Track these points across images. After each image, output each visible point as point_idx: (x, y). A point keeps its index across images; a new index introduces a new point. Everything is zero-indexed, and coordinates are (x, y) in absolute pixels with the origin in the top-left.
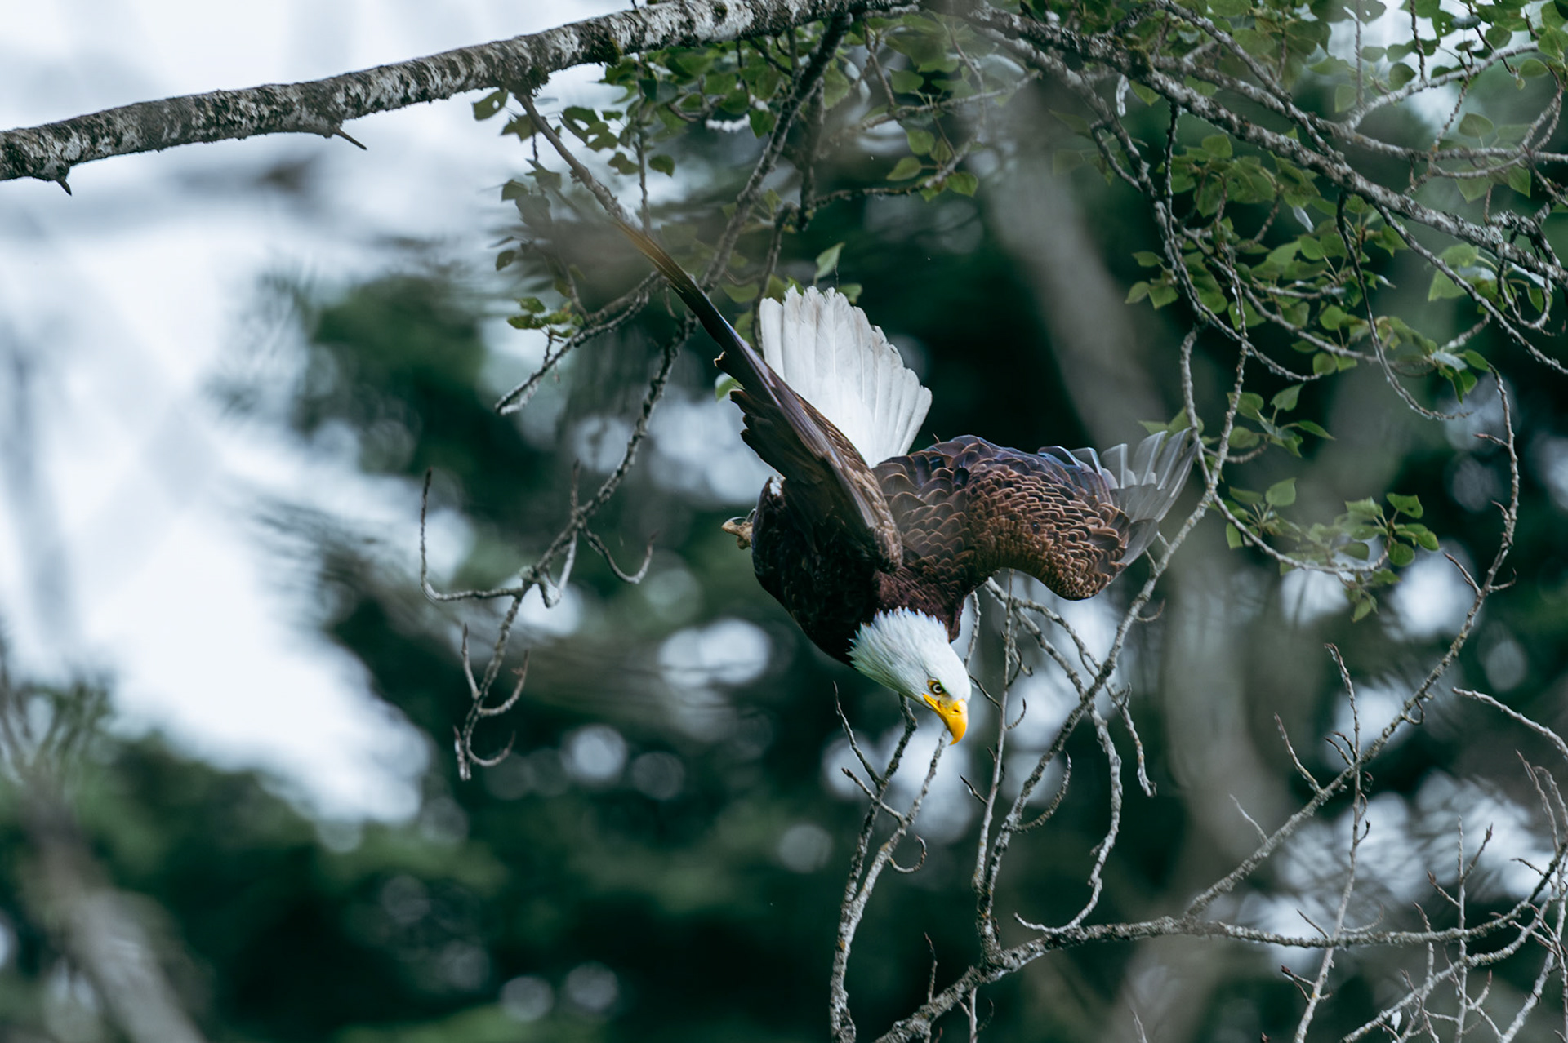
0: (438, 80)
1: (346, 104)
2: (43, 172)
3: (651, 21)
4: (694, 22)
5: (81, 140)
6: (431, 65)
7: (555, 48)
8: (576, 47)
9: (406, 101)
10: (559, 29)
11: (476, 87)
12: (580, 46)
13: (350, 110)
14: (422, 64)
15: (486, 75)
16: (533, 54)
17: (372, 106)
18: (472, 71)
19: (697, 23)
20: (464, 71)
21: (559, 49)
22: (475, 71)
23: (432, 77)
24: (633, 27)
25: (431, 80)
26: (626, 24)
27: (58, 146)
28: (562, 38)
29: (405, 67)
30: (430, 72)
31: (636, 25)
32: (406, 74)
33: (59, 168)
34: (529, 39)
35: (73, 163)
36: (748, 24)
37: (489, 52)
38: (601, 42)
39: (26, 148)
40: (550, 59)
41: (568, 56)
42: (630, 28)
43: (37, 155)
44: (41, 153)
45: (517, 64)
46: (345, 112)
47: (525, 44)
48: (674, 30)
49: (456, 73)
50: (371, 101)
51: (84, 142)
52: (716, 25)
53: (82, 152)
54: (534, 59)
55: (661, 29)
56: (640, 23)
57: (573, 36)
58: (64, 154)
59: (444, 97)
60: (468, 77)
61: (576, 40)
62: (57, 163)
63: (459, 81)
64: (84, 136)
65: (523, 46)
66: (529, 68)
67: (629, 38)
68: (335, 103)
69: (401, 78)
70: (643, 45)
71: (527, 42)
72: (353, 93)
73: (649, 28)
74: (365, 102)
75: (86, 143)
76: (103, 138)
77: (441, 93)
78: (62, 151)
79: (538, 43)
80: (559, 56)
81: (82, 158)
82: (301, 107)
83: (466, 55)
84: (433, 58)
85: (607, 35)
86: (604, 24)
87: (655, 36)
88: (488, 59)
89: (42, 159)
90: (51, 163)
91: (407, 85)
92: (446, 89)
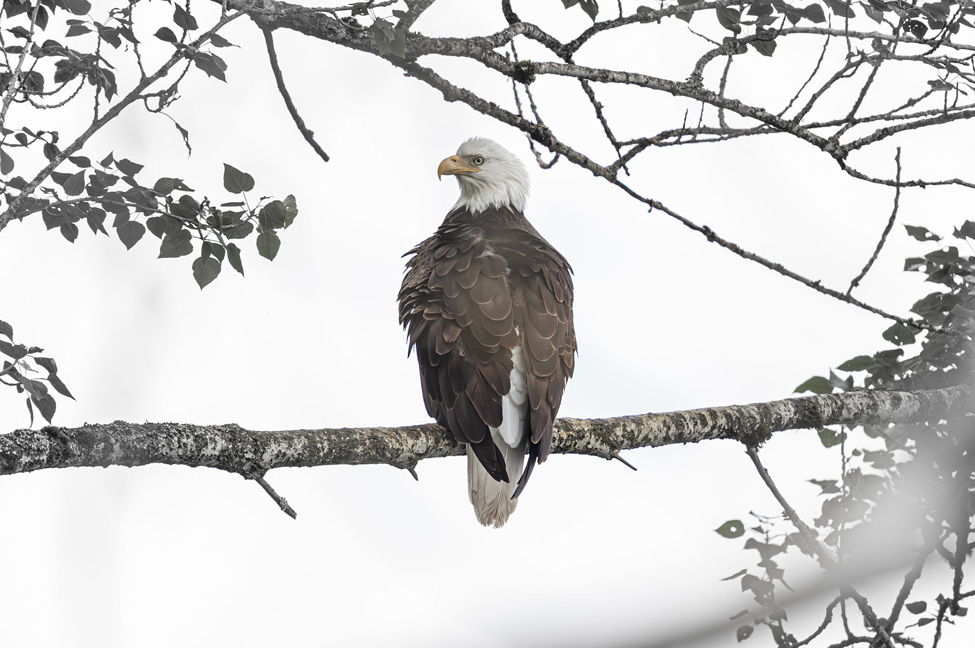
0: (691, 427)
1: (623, 436)
2: (398, 460)
3: (847, 402)
4: (878, 406)
5: (427, 440)
6: (687, 416)
7: (777, 413)
8: (792, 415)
9: (667, 440)
10: (781, 401)
11: (718, 436)
12: (795, 414)
13: (626, 442)
14: (680, 414)
15: (726, 428)
16: (761, 416)
17: (642, 441)
18: (717, 423)
19: (880, 407)
20: (710, 423)
21: (780, 414)
22: (718, 424)
23: (687, 424)
24: (834, 405)
25: (686, 426)
26: (829, 402)
27: (411, 442)
28: (782, 408)
29: (667, 415)
30: (686, 421)
31: (836, 403)
32: (668, 420)
33: (410, 458)
34: (759, 406)
35: (421, 456)
36: (916, 411)
37: (729, 411)
38: (811, 412)
39: (387, 441)
40: (773, 421)
41: (785, 421)
42: (831, 405)
43: (394, 447)
44: (397, 446)
45: (749, 422)
46: (622, 442)
47: (756, 409)
48: (862, 410)
49: (705, 424)
50: (641, 436)
51: (430, 442)
52: (893, 410)
53: (428, 449)
54: (762, 420)
55: (854, 408)
56: (839, 402)
57: (790, 406)
58: (414, 448)
59: (695, 440)
60: (713, 428)
61: (793, 410)
62: (409, 454)
63: (707, 430)
64: (429, 437)
65: (754, 410)
66: (758, 425)
67: (831, 412)
68: (615, 434)
69: (664, 422)
70: (840, 418)
71: (757, 407)
72: (629, 430)
73: (845, 406)
74: (638, 437)
75: (431, 442)
76: (444, 440)
77: (693, 437)
78: (413, 445)
79: (765, 409)
80: (779, 419)
81: (427, 454)
82: (591, 435)
83: (713, 413)
84: (689, 412)
85: (815, 408)
86: (814, 401)
87: (849, 413)
88: (728, 416)
89: (398, 450)
90: (404, 454)
91: (669, 428)
92: (697, 434)
